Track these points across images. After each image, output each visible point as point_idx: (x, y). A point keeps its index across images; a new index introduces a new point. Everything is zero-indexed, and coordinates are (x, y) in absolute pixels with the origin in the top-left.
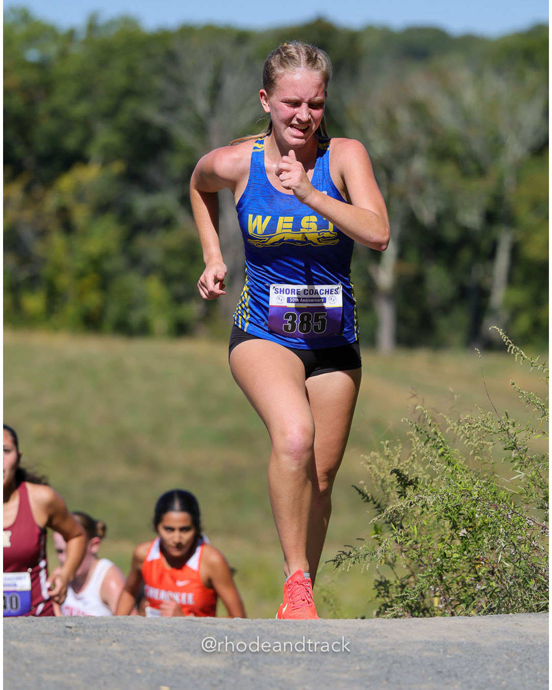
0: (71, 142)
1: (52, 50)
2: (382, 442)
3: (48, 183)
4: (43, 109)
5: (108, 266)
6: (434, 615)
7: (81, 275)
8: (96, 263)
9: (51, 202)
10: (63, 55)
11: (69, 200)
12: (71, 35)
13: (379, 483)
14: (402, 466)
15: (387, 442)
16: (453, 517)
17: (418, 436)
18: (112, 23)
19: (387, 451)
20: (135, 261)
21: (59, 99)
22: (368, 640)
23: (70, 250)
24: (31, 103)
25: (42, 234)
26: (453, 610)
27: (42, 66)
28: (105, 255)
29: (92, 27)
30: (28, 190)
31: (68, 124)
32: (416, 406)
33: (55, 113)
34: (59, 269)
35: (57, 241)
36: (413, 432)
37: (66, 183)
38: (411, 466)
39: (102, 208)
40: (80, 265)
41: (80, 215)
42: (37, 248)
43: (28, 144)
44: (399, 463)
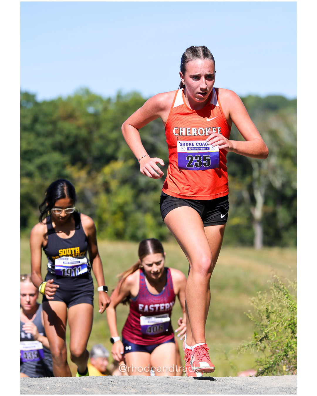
0: (109, 150)
1: (100, 107)
2: (257, 293)
3: (99, 170)
4: (96, 135)
5: (127, 209)
6: (283, 375)
7: (114, 213)
8: (121, 208)
9: (100, 179)
10: (105, 110)
11: (108, 178)
12: (109, 100)
13: (258, 311)
14: (267, 303)
15: (260, 292)
16: (292, 328)
17: (275, 289)
18: (128, 95)
19: (260, 297)
20: (140, 207)
21: (104, 130)
22: (252, 387)
23: (109, 201)
24: (90, 132)
25: (96, 194)
26: (292, 372)
27: (96, 115)
28: (126, 204)
29: (119, 96)
30: (89, 173)
31: (108, 142)
32: (273, 275)
33: (102, 137)
34: (104, 210)
35: (103, 197)
36: (273, 287)
37: (107, 170)
38: (271, 304)
39: (124, 182)
40: (114, 208)
41: (114, 185)
42: (94, 201)
43: (89, 151)
44: (266, 302)
